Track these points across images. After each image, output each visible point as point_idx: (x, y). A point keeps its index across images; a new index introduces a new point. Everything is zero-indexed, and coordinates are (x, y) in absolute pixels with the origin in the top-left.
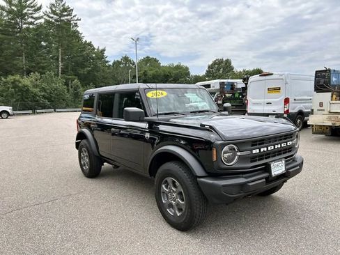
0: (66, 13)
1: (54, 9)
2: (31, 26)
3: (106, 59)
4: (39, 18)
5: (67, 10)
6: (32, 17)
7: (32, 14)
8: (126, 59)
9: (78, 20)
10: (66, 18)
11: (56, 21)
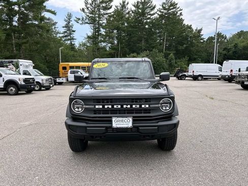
0: (172, 7)
1: (164, 6)
2: (148, 21)
3: (202, 37)
4: (154, 14)
5: (174, 5)
6: (150, 14)
7: (149, 12)
8: (219, 35)
9: (180, 10)
10: (172, 10)
11: (166, 14)
